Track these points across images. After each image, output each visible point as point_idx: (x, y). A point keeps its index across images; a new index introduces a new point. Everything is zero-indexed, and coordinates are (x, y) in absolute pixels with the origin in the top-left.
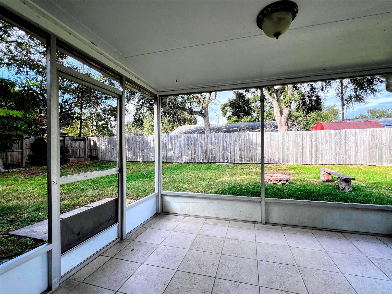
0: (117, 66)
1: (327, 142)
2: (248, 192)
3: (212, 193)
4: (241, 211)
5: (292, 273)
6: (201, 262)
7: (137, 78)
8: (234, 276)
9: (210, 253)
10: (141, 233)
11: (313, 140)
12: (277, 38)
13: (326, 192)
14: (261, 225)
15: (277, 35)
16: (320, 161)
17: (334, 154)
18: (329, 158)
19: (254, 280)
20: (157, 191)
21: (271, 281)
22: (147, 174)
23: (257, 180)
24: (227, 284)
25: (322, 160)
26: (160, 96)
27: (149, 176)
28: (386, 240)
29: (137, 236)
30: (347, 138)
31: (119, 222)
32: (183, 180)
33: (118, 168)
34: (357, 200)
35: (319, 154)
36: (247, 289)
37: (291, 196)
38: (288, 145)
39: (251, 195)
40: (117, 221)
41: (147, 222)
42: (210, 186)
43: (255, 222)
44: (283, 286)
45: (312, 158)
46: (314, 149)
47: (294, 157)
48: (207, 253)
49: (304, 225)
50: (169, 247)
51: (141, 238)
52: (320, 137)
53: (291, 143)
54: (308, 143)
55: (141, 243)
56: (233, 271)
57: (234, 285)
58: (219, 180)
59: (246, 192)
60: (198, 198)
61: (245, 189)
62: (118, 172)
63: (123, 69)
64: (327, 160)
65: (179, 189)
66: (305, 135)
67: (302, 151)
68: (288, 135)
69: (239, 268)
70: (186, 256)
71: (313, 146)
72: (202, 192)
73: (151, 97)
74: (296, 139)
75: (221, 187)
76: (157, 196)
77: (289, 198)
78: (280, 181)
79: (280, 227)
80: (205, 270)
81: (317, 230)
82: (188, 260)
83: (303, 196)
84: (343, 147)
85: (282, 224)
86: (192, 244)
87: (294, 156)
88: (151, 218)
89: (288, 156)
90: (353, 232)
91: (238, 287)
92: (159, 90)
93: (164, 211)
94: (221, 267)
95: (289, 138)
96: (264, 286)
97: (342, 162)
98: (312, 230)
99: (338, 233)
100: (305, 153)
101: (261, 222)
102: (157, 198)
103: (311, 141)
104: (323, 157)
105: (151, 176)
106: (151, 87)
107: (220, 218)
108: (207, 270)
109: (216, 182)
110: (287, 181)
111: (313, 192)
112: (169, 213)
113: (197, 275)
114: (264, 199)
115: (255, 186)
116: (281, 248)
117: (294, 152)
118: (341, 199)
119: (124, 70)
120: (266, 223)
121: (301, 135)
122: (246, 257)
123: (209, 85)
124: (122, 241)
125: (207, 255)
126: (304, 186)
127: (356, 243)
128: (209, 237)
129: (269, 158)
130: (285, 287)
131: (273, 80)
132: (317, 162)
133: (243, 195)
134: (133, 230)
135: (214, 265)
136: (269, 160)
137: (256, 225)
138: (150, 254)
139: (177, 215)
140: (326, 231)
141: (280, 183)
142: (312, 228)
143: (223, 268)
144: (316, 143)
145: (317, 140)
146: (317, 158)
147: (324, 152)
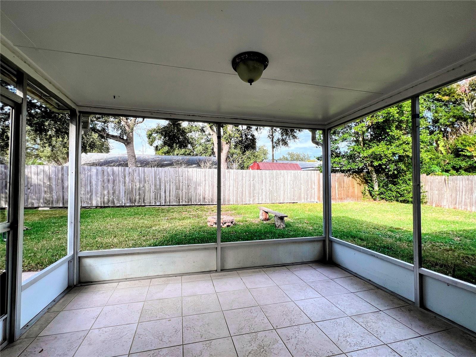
0: (15, 56)
1: (262, 182)
2: (194, 239)
3: (150, 245)
4: (194, 262)
5: (256, 313)
6: (159, 333)
7: (48, 81)
8: (204, 336)
9: (169, 319)
10: (48, 322)
11: (251, 179)
12: (251, 84)
13: (266, 230)
14: (217, 274)
15: (251, 81)
16: (257, 200)
17: (268, 193)
18: (264, 197)
19: (225, 333)
20: (70, 252)
21: (240, 328)
22: (27, 229)
23: (200, 225)
24: (199, 347)
25: (258, 199)
26: (80, 112)
27: (34, 232)
28: (314, 265)
29: (42, 329)
30: (278, 178)
31: (6, 313)
32: (100, 232)
33: (9, 222)
34: (290, 235)
35: (256, 193)
36: (220, 343)
37: (238, 239)
38: (229, 185)
39: (199, 243)
40: (3, 312)
41: (54, 303)
42: (144, 236)
43: (210, 272)
44: (252, 328)
45: (250, 197)
46: (252, 188)
47: (235, 197)
48: (164, 320)
49: (256, 265)
50: (107, 328)
51: (52, 329)
52: (257, 177)
53: (232, 182)
54: (247, 182)
55: (56, 337)
56: (201, 331)
57: (206, 345)
58: (154, 228)
59: (191, 239)
60: (138, 254)
61: (189, 236)
62: (9, 230)
63: (25, 62)
64: (262, 199)
65: (98, 245)
66: (245, 174)
67: (241, 190)
68: (229, 174)
69: (206, 325)
70: (137, 332)
71: (252, 185)
72: (134, 246)
73: (59, 109)
74: (236, 177)
75: (159, 236)
76: (70, 262)
77: (237, 241)
78: (225, 223)
79: (236, 272)
80: (167, 341)
81: (267, 267)
82: (141, 336)
83: (249, 237)
84: (275, 187)
85: (237, 269)
86: (141, 315)
87: (235, 195)
88: (62, 295)
89: (229, 196)
90: (293, 264)
91: (211, 346)
92: (80, 104)
93: (82, 280)
94: (186, 331)
95: (230, 177)
96: (235, 335)
97: (274, 201)
98: (263, 269)
99: (283, 267)
100: (244, 193)
101: (217, 270)
102: (72, 264)
104: (260, 196)
105: (37, 231)
106: (68, 97)
107: (169, 275)
108: (170, 339)
109: (151, 231)
110: (232, 222)
111: (256, 232)
112: (92, 282)
113: (159, 350)
114: (220, 244)
115: (200, 231)
116: (242, 292)
117: (235, 191)
118: (279, 236)
119: (28, 64)
120: (221, 270)
121: (241, 174)
122: (211, 311)
123: (158, 110)
124: (11, 344)
125: (165, 323)
126: (248, 227)
127: (296, 273)
128: (161, 300)
129: (210, 198)
130: (254, 329)
131: (230, 118)
132: (255, 201)
133: (189, 243)
134: (32, 322)
135: (177, 332)
136: (210, 201)
137: (211, 274)
138: (77, 348)
139: (105, 282)
140: (274, 267)
141: (225, 225)
142: (263, 266)
143: (189, 331)
144: (254, 183)
145: (255, 179)
146: (255, 198)
147: (261, 191)
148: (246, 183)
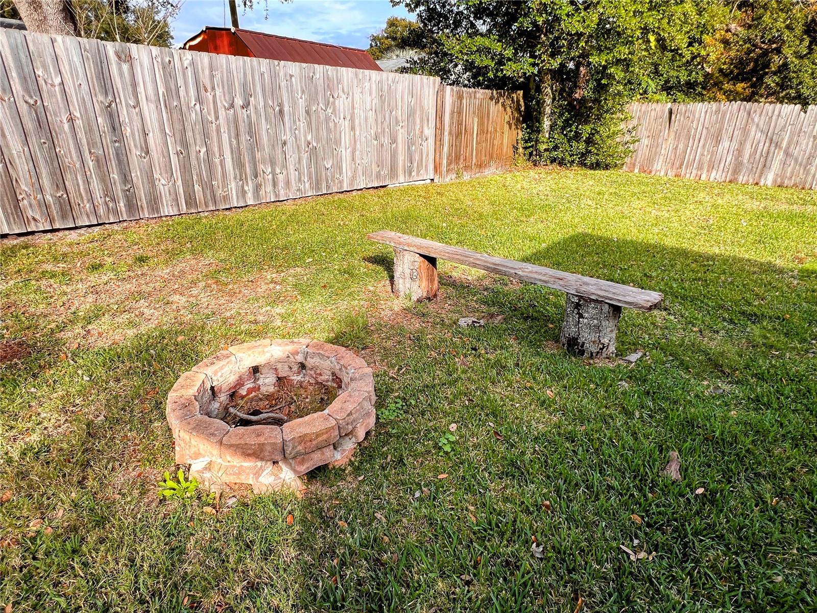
1: (281, 112)
11: (239, 101)
16: (269, 188)
17: (305, 156)
18: (293, 175)
25: (275, 184)
30: (331, 99)
35: (264, 163)
45: (242, 178)
46: (244, 137)
47: (179, 183)
52: (259, 89)
53: (149, 110)
54: (222, 113)
64: (288, 183)
66: (207, 72)
67: (204, 150)
68: (125, 67)
71: (243, 128)
74: (168, 89)
84: (323, 133)
87: (177, 174)
95: (134, 85)
97: (324, 185)
100: (217, 161)
103: (232, 106)
104: (278, 171)
117: (174, 159)
121: (189, 72)
132: (262, 192)
144: (249, 117)
145: (252, 99)
146: (260, 179)
147: (279, 150)
148: (217, 118)
